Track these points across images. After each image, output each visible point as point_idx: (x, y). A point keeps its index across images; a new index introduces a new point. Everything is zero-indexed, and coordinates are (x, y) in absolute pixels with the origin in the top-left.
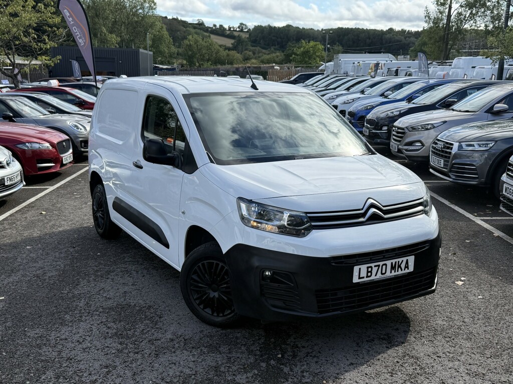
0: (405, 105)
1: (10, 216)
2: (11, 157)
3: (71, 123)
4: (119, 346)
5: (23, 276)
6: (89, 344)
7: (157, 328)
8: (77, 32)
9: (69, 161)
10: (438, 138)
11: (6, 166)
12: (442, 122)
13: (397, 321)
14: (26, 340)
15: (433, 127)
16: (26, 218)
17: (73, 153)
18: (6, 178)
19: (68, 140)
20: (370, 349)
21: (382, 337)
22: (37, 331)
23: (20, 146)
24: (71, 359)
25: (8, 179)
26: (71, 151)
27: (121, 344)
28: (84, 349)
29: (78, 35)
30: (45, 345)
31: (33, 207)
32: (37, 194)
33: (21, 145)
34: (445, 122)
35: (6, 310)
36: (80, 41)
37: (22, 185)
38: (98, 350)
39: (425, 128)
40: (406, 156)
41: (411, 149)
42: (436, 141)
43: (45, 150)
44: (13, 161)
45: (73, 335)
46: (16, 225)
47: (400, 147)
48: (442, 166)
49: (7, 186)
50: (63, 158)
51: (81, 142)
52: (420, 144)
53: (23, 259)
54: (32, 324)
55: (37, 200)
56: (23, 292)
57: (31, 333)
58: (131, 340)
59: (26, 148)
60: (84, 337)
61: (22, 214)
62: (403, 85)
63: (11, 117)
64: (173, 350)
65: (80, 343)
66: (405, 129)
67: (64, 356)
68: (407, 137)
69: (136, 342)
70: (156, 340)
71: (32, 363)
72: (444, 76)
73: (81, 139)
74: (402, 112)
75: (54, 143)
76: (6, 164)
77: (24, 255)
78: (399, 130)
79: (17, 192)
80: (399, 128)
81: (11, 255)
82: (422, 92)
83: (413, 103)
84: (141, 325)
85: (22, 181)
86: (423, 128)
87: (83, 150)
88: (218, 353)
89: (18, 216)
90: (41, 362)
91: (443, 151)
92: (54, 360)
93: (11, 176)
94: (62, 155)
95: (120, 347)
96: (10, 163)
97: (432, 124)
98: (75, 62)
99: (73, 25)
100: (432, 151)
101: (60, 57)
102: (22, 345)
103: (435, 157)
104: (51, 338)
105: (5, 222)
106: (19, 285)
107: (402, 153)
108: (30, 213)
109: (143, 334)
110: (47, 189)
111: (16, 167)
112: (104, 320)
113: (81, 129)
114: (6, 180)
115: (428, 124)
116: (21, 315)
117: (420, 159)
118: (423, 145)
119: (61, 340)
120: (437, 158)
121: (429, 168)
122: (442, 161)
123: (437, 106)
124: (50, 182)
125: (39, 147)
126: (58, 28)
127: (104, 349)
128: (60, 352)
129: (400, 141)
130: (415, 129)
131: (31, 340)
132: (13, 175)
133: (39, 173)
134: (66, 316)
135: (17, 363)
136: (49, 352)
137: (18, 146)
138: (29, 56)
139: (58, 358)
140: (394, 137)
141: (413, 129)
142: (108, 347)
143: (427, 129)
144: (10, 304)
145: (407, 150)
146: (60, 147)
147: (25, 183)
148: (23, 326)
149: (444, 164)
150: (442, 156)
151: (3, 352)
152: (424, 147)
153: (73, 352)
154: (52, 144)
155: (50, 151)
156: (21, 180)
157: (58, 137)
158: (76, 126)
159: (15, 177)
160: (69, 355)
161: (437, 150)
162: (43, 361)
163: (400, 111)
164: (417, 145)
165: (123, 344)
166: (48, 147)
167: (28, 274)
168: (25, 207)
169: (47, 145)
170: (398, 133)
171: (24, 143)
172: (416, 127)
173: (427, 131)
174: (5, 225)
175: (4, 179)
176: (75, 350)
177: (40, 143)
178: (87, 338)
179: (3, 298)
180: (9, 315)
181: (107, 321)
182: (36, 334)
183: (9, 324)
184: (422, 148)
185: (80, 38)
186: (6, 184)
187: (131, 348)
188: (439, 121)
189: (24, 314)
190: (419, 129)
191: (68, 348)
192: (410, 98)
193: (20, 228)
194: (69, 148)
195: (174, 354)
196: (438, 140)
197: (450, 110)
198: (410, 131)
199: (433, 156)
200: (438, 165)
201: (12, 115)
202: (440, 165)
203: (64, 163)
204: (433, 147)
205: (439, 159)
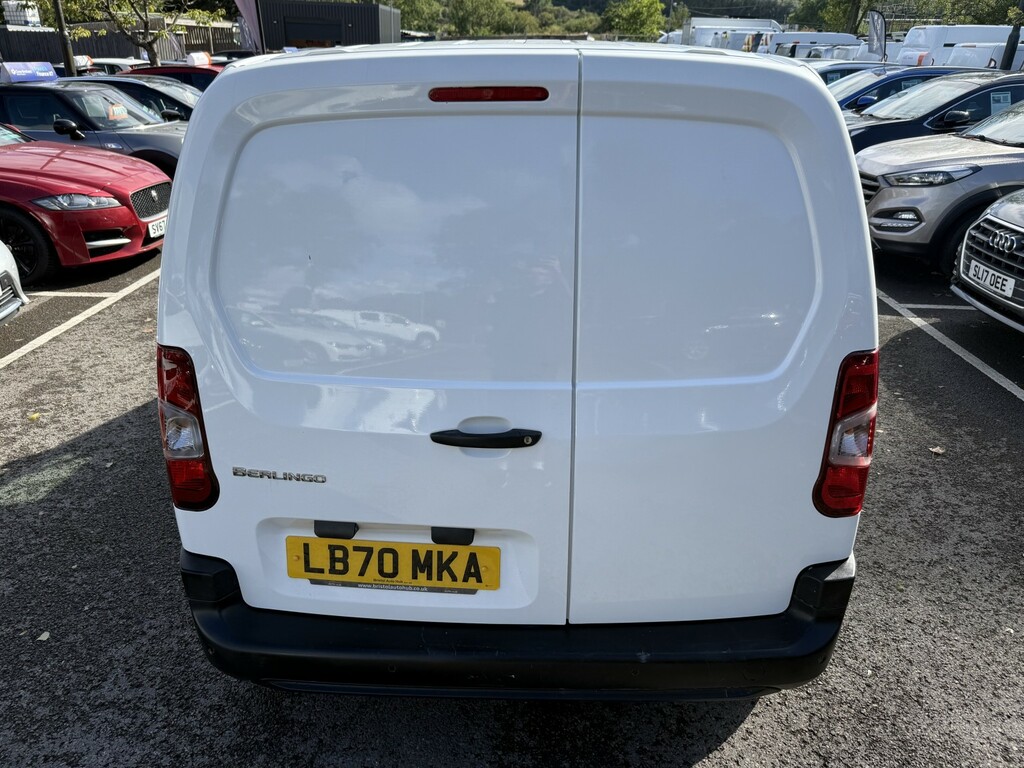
0: (853, 121)
12: (971, 168)
15: (949, 179)
19: (168, 183)
23: (43, 203)
31: (25, 367)
33: (46, 201)
34: (976, 169)
37: (13, 306)
39: (927, 180)
41: (889, 225)
42: (984, 224)
43: (103, 211)
48: (1009, 294)
50: (150, 226)
52: (911, 216)
63: (74, 129)
66: (880, 179)
68: (883, 198)
72: (920, 61)
75: (127, 195)
78: (866, 181)
86: (921, 181)
91: (1012, 257)
94: (146, 220)
97: (946, 173)
100: (969, 248)
103: (983, 267)
115: (935, 173)
118: (919, 218)
120: (991, 272)
121: (950, 284)
122: (1011, 283)
123: (925, 124)
124: (112, 281)
125: (90, 205)
130: (902, 181)
133: (91, 260)
137: (39, 202)
143: (931, 184)
145: (879, 227)
146: (140, 203)
149: (1016, 290)
150: (1009, 270)
152: (923, 224)
154: (122, 198)
155: (115, 211)
161: (991, 249)
164: (904, 217)
166: (111, 203)
169: (110, 198)
172: (906, 177)
173: (929, 189)
184: (916, 226)
192: (854, 103)
196: (992, 223)
197: (974, 138)
198: (891, 186)
199: (974, 263)
200: (993, 288)
201: (74, 125)
202: (999, 291)
203: (152, 235)
204: (972, 238)
205: (997, 274)
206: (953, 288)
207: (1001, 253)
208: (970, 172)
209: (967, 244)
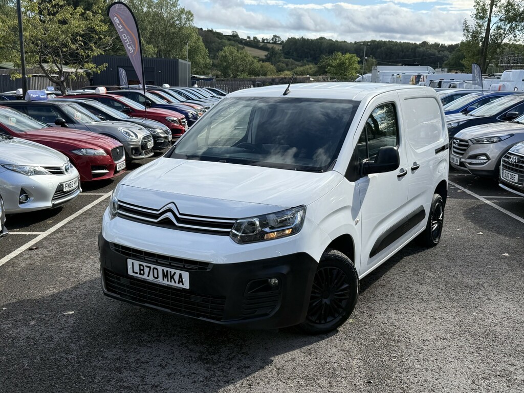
0: (462, 118)
1: (69, 223)
2: (69, 163)
3: (122, 130)
4: (206, 372)
5: (90, 288)
6: (173, 369)
7: (243, 353)
8: (126, 40)
9: (122, 168)
10: (509, 151)
11: (65, 172)
12: (509, 135)
13: (510, 355)
14: (104, 362)
15: (500, 139)
16: (85, 225)
17: (126, 160)
18: (64, 184)
19: (122, 146)
20: (489, 388)
21: (498, 373)
22: (114, 351)
23: (75, 152)
24: (156, 387)
25: (67, 185)
26: (124, 157)
27: (207, 370)
28: (169, 375)
29: (127, 42)
30: (125, 368)
31: (90, 214)
32: (93, 201)
33: (77, 151)
34: (512, 135)
35: (78, 326)
36: (130, 48)
37: (79, 192)
38: (184, 376)
39: (490, 141)
40: (469, 169)
41: (475, 162)
42: (508, 155)
43: (99, 157)
44: (71, 167)
45: (154, 358)
46: (76, 233)
47: (463, 160)
48: (516, 181)
49: (66, 192)
50: (117, 165)
51: (133, 149)
52: (485, 158)
53: (87, 270)
54: (108, 344)
55: (93, 207)
56: (93, 306)
57: (108, 354)
58: (218, 366)
59: (81, 154)
60: (166, 360)
61: (81, 221)
62: (455, 97)
63: (64, 123)
64: (266, 380)
65: (163, 368)
66: (469, 141)
67: (148, 382)
68: (471, 150)
69: (224, 369)
70: (245, 367)
71: (114, 390)
72: (500, 88)
73: (132, 146)
74: (460, 123)
75: (109, 150)
76: (64, 170)
77: (89, 266)
78: (461, 143)
79: (74, 199)
80: (461, 140)
81: (75, 265)
82: (477, 104)
83: (471, 115)
84: (225, 349)
85: (79, 188)
86: (488, 141)
87: (133, 157)
88: (317, 386)
89: (77, 223)
90: (124, 389)
91: (517, 166)
92: (138, 387)
93: (69, 182)
94: (116, 162)
95: (207, 374)
96: (68, 169)
97: (499, 137)
98: (122, 69)
99: (123, 32)
100: (503, 165)
101: (107, 65)
102: (100, 368)
103: (507, 172)
104: (130, 361)
105: (64, 229)
106: (88, 298)
107: (465, 167)
108: (88, 220)
109: (229, 359)
110: (101, 196)
111: (74, 173)
112: (184, 342)
113: (132, 136)
114: (64, 186)
115: (494, 137)
116: (95, 333)
117: (484, 173)
118: (488, 158)
119: (142, 363)
120: (510, 173)
121: (499, 183)
122: (517, 176)
123: (497, 118)
124: (104, 189)
125: (94, 154)
126: (105, 36)
127: (190, 376)
128: (143, 378)
129: (462, 154)
130: (479, 141)
131: (109, 362)
132: (71, 181)
133: (93, 179)
134: (143, 336)
135: (98, 389)
136: (131, 377)
137: (73, 152)
138: (76, 63)
139: (142, 385)
140: (455, 150)
141: (478, 141)
142: (195, 374)
143: (493, 142)
144: (81, 319)
145: (470, 164)
146: (114, 154)
147: (81, 190)
148: (98, 345)
149: (518, 179)
150: (516, 171)
151: (80, 375)
152: (490, 161)
153: (157, 378)
154: (106, 151)
155: (104, 157)
156: (78, 186)
157: (112, 144)
158: (127, 133)
159: (73, 183)
160: (153, 382)
161: (509, 164)
162: (125, 388)
163: (458, 123)
164: (481, 158)
165: (211, 370)
166: (102, 153)
167: (96, 286)
168: (82, 214)
169: (102, 151)
170: (460, 145)
171: (79, 148)
173: (492, 144)
174: (64, 233)
175: (62, 185)
176: (159, 375)
177: (94, 149)
178: (170, 361)
179: (73, 312)
180: (81, 332)
181: (188, 342)
182: (114, 355)
183: (83, 342)
184: (487, 162)
185: (129, 45)
186: (65, 190)
187: (219, 376)
188: (505, 134)
189: (97, 332)
190: (483, 141)
191: (151, 373)
192: (465, 110)
193: (80, 236)
194: (123, 155)
195: (268, 386)
196: (510, 154)
197: (515, 122)
198: (474, 144)
199: (504, 171)
200: (511, 180)
201: (64, 120)
202: (513, 181)
203: (118, 170)
204: (504, 161)
205: (512, 174)
206: (500, 185)
207: (513, 165)
208: (509, 136)
209: (502, 164)
